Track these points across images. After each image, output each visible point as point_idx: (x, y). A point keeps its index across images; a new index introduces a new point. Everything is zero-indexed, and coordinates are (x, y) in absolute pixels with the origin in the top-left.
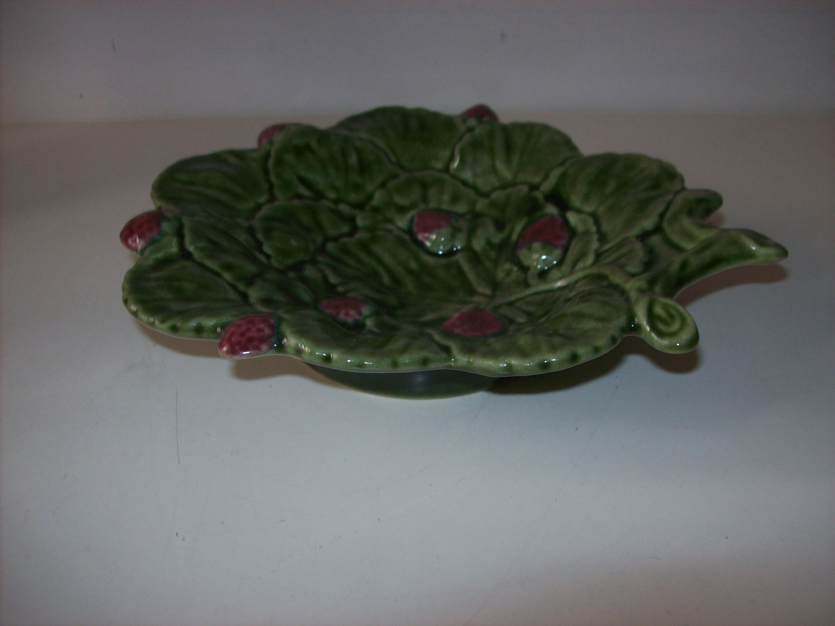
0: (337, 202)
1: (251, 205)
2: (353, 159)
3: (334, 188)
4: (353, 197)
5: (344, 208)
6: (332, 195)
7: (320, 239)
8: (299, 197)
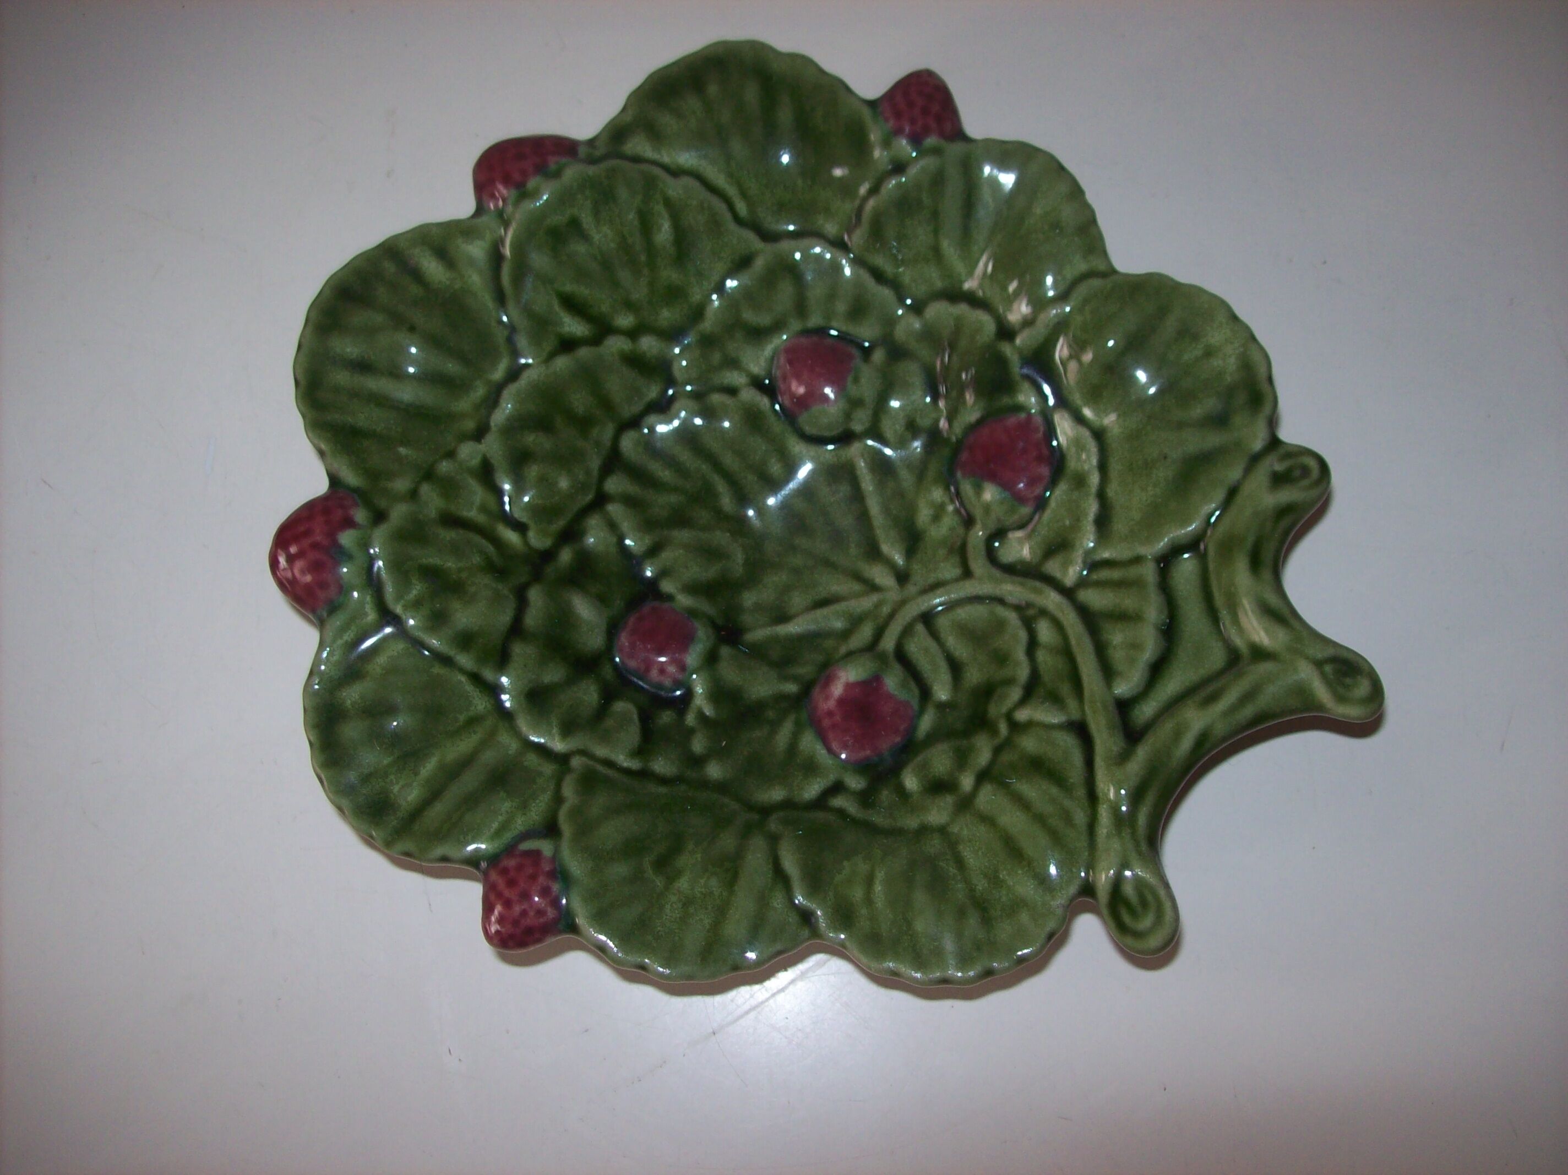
0: (633, 334)
1: (480, 392)
2: (664, 233)
3: (629, 305)
4: (667, 316)
5: (648, 344)
6: (625, 321)
7: (608, 432)
8: (567, 345)
